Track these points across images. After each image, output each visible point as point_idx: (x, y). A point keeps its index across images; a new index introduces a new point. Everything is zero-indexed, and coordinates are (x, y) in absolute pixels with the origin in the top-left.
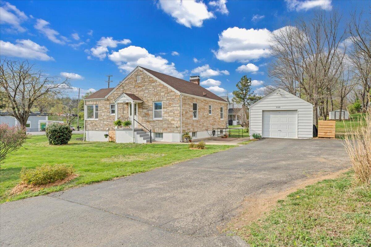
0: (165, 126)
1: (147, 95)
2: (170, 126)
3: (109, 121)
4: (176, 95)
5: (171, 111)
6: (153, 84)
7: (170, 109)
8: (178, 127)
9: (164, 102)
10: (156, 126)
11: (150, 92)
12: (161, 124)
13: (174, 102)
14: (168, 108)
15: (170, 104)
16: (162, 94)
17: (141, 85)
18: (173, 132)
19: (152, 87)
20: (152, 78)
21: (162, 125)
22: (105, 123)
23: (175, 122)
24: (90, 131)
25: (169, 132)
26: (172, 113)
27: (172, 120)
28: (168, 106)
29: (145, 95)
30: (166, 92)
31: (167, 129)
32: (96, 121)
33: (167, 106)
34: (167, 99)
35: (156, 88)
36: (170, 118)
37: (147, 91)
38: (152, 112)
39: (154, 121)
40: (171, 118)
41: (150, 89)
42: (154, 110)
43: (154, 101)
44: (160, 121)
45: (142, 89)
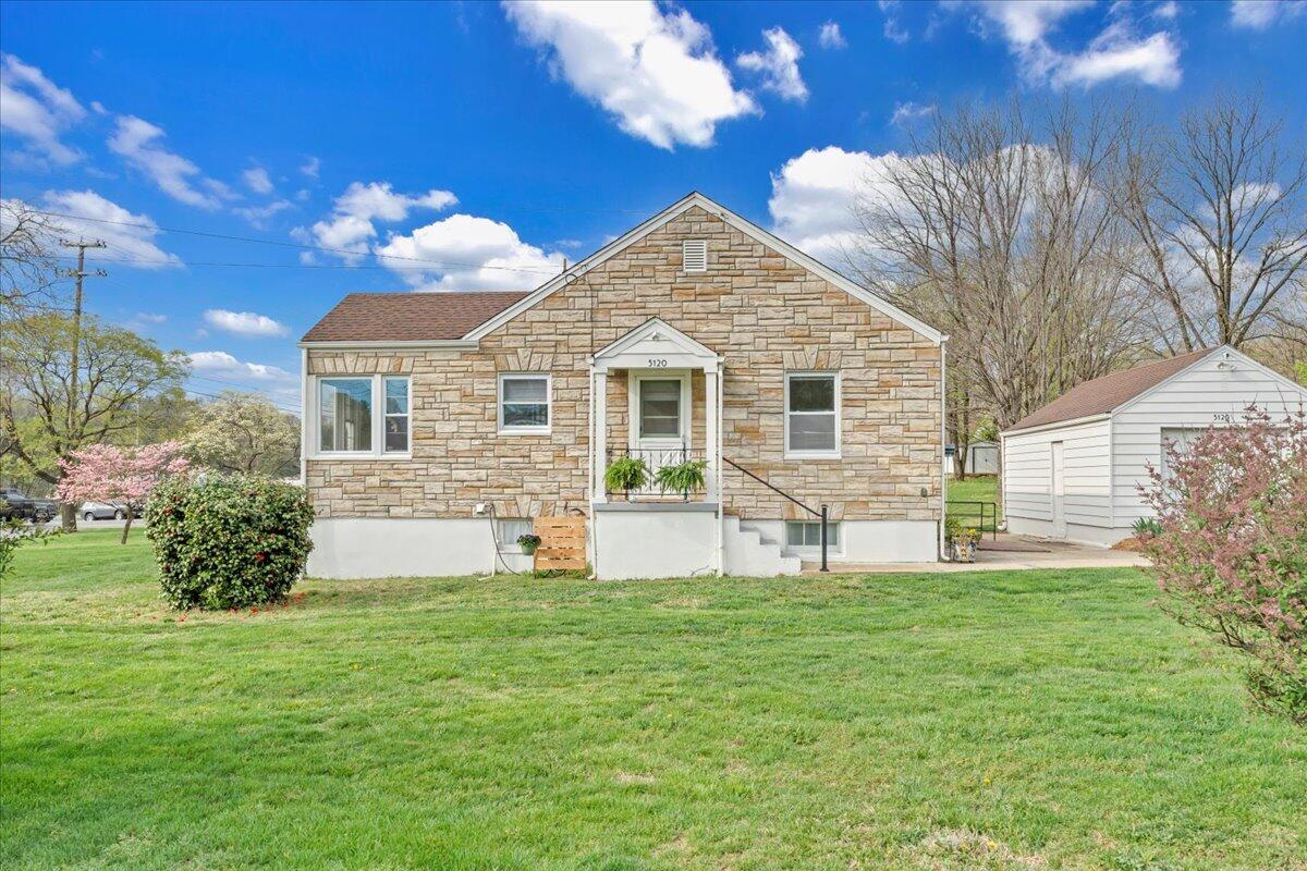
0: (860, 487)
1: (747, 337)
2: (883, 488)
3: (493, 462)
4: (920, 345)
5: (889, 420)
6: (781, 288)
7: (883, 408)
8: (929, 493)
9: (853, 374)
10: (802, 492)
11: (767, 322)
12: (833, 477)
13: (905, 376)
14: (872, 406)
15: (884, 387)
16: (835, 337)
17: (709, 288)
18: (902, 517)
19: (781, 303)
20: (778, 255)
21: (838, 486)
22: (462, 474)
23: (916, 472)
24: (337, 523)
25: (881, 518)
26: (898, 430)
27: (896, 460)
28: (872, 396)
29: (734, 338)
30: (861, 328)
31: (866, 503)
32: (393, 463)
33: (867, 396)
34: (870, 364)
35: (801, 309)
36: (886, 454)
37: (749, 319)
38: (779, 422)
39: (790, 467)
40: (890, 453)
41: (770, 312)
42: (788, 413)
43: (789, 370)
44: (827, 467)
45: (720, 307)
